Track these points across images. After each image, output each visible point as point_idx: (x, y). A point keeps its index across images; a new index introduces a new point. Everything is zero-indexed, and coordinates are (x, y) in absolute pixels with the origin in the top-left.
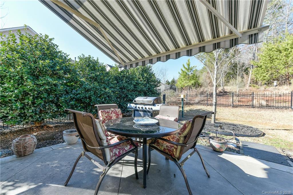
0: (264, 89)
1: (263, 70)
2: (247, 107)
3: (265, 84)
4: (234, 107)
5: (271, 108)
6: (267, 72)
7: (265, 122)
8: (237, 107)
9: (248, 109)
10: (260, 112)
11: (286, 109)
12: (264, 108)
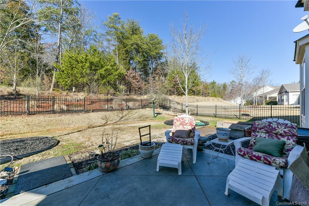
0: (66, 94)
1: (65, 75)
2: (47, 113)
3: (68, 89)
4: (30, 114)
5: (70, 113)
6: (69, 79)
7: (65, 127)
8: (35, 114)
9: (48, 116)
10: (60, 118)
11: (81, 112)
12: (64, 113)
